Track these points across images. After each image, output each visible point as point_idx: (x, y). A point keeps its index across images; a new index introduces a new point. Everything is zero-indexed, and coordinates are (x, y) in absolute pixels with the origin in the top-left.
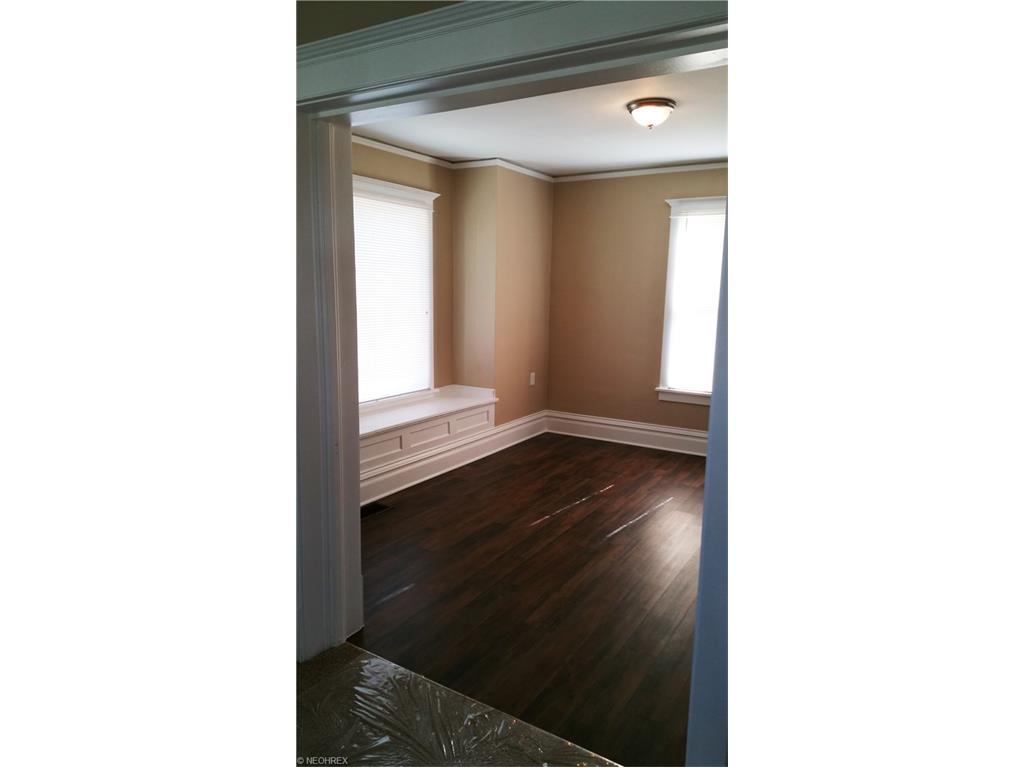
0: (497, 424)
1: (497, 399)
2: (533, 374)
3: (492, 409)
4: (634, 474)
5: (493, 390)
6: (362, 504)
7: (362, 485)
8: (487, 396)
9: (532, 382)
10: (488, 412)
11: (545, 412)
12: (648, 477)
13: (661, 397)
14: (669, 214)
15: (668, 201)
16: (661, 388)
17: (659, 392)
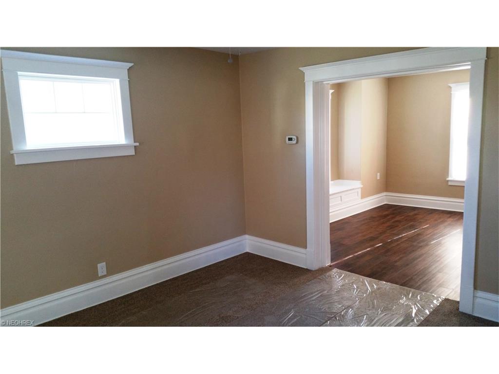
0: (362, 198)
1: (362, 186)
2: (379, 174)
3: (360, 191)
4: (436, 220)
5: (359, 181)
6: (330, 222)
7: (330, 214)
8: (357, 185)
9: (378, 178)
10: (358, 192)
11: (385, 194)
12: (443, 222)
13: (450, 183)
14: (451, 91)
15: (450, 85)
16: (449, 179)
17: (448, 181)
